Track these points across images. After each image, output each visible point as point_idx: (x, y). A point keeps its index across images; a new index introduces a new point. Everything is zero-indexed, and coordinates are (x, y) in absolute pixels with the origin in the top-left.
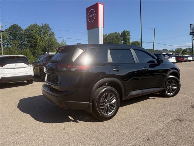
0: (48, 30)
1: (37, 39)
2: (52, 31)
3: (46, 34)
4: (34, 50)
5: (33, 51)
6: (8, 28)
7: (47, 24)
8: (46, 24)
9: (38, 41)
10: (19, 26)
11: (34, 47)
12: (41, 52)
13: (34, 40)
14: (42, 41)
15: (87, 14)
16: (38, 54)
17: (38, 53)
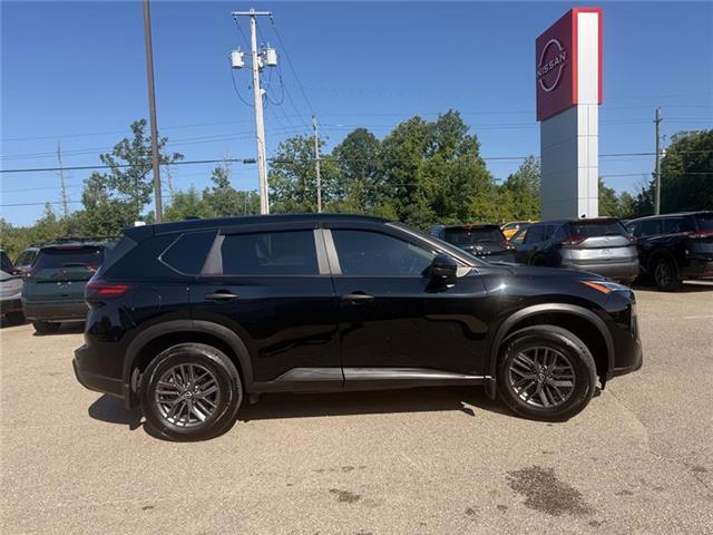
0: (456, 135)
1: (416, 168)
2: (470, 133)
3: (448, 149)
4: (405, 205)
5: (403, 209)
6: (341, 143)
7: (454, 112)
8: (450, 112)
9: (419, 174)
10: (369, 132)
11: (407, 195)
12: (428, 213)
13: (406, 174)
14: (433, 173)
15: (537, 64)
16: (416, 219)
17: (415, 214)
